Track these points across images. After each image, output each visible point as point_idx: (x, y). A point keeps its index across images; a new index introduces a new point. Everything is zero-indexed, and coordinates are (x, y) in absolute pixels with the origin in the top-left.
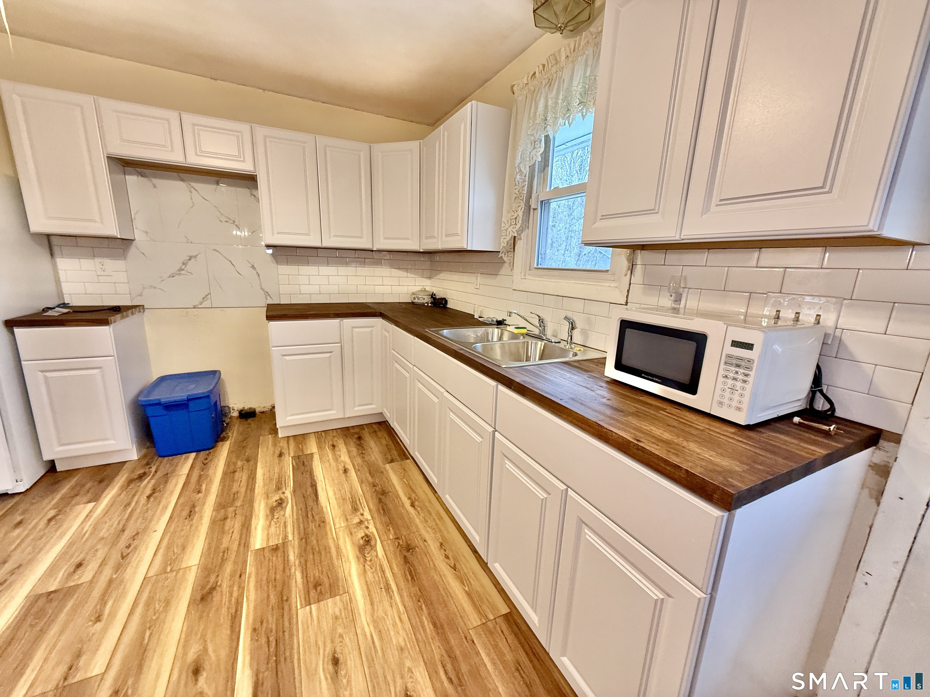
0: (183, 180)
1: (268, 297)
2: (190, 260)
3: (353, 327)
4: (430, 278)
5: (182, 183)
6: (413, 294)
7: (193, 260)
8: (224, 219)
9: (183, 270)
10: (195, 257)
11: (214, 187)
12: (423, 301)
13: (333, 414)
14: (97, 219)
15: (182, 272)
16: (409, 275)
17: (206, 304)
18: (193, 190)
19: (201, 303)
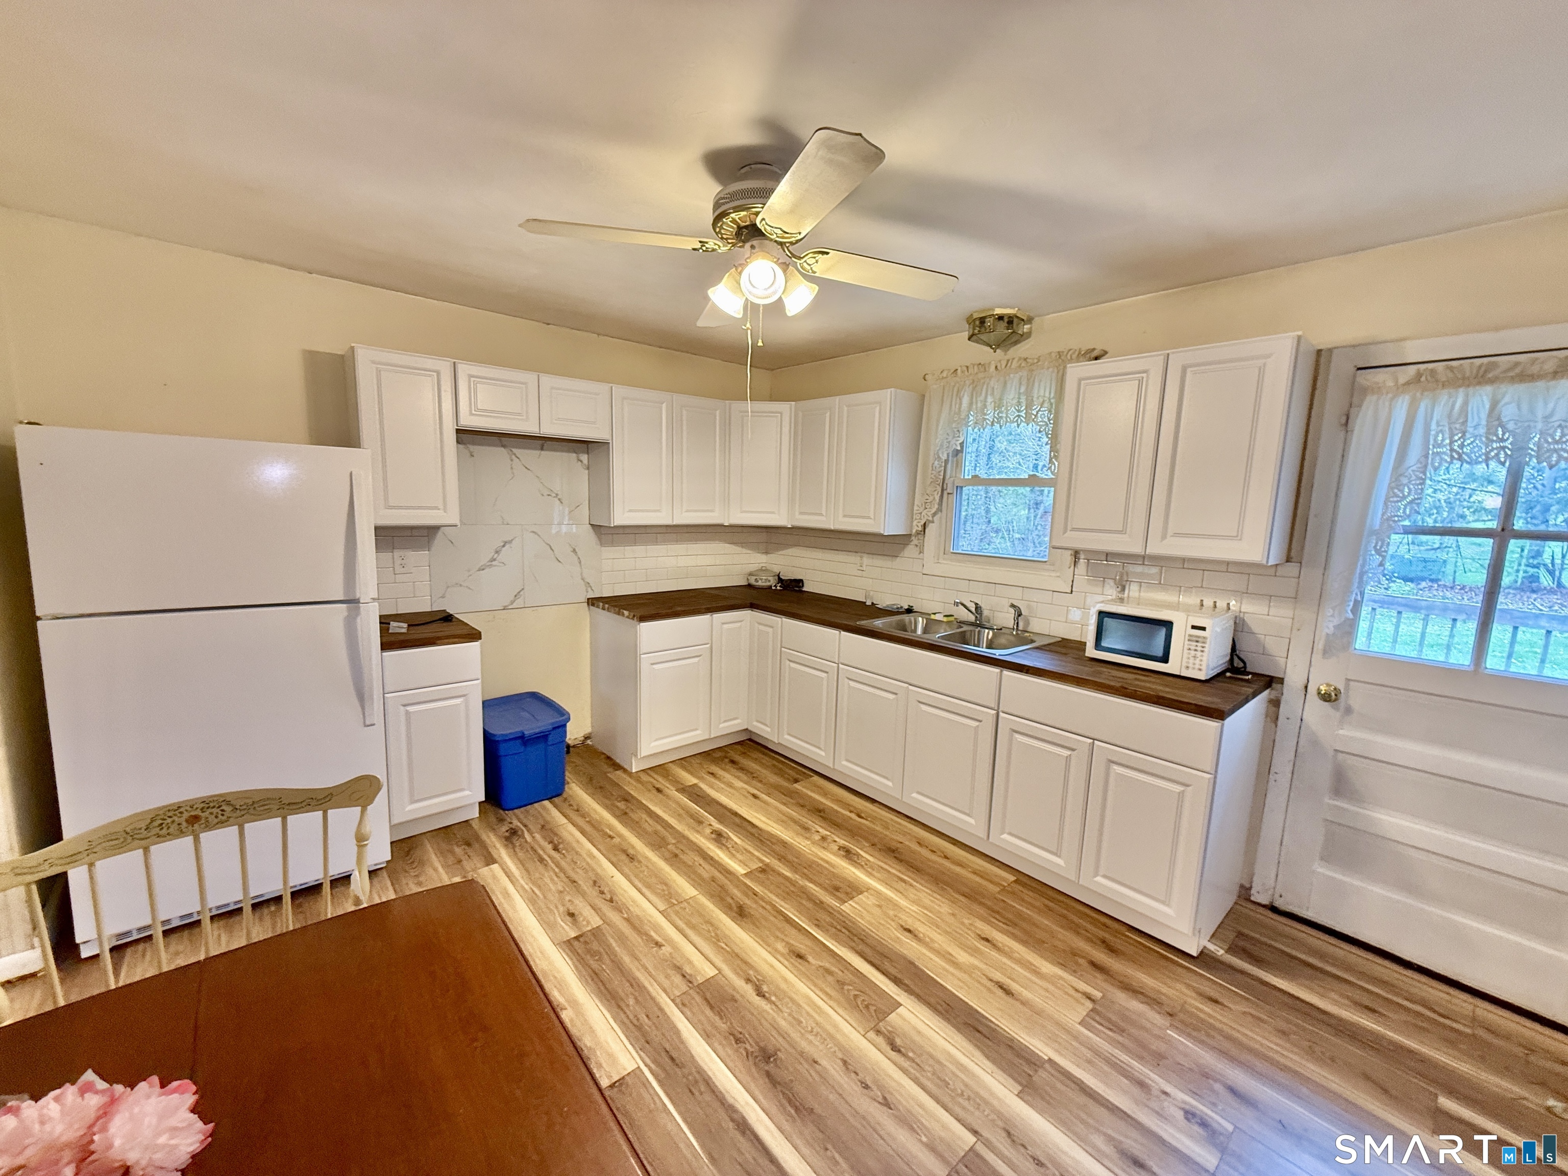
0: (504, 446)
1: (589, 589)
2: (504, 546)
3: (723, 624)
4: (767, 553)
5: (502, 449)
6: (751, 574)
7: (507, 546)
8: (546, 492)
9: (495, 560)
10: (510, 542)
11: (538, 452)
12: (768, 584)
13: (698, 735)
14: (441, 507)
15: (494, 563)
16: (744, 551)
17: (519, 603)
18: (513, 457)
19: (512, 602)
